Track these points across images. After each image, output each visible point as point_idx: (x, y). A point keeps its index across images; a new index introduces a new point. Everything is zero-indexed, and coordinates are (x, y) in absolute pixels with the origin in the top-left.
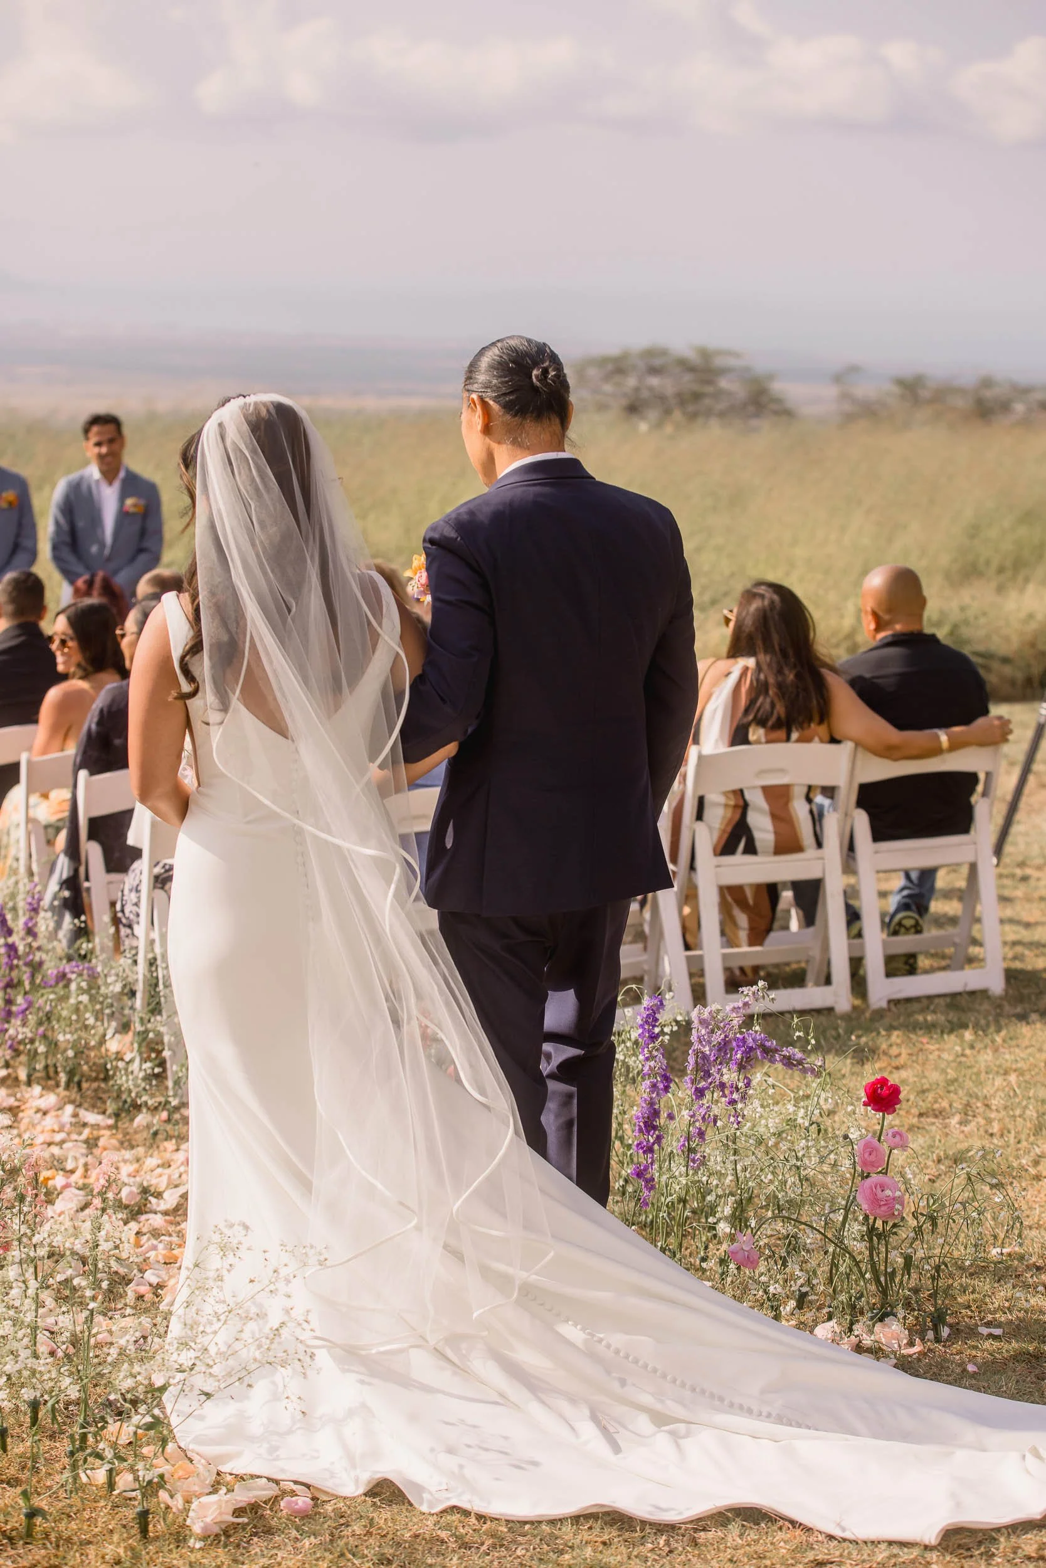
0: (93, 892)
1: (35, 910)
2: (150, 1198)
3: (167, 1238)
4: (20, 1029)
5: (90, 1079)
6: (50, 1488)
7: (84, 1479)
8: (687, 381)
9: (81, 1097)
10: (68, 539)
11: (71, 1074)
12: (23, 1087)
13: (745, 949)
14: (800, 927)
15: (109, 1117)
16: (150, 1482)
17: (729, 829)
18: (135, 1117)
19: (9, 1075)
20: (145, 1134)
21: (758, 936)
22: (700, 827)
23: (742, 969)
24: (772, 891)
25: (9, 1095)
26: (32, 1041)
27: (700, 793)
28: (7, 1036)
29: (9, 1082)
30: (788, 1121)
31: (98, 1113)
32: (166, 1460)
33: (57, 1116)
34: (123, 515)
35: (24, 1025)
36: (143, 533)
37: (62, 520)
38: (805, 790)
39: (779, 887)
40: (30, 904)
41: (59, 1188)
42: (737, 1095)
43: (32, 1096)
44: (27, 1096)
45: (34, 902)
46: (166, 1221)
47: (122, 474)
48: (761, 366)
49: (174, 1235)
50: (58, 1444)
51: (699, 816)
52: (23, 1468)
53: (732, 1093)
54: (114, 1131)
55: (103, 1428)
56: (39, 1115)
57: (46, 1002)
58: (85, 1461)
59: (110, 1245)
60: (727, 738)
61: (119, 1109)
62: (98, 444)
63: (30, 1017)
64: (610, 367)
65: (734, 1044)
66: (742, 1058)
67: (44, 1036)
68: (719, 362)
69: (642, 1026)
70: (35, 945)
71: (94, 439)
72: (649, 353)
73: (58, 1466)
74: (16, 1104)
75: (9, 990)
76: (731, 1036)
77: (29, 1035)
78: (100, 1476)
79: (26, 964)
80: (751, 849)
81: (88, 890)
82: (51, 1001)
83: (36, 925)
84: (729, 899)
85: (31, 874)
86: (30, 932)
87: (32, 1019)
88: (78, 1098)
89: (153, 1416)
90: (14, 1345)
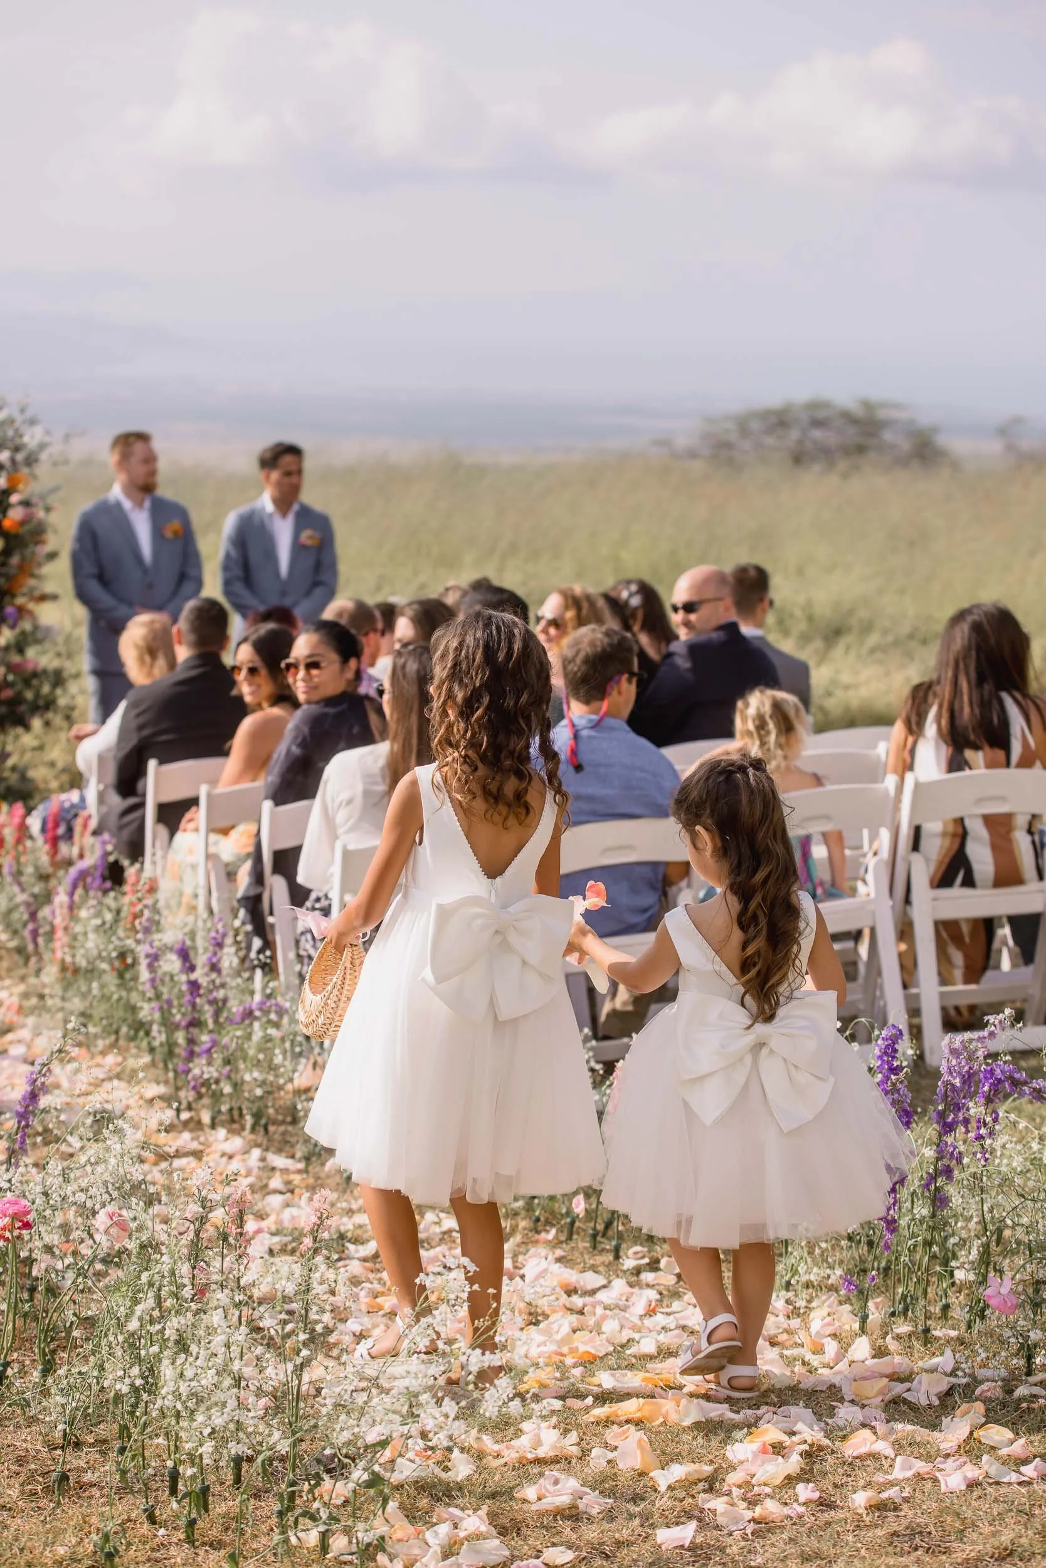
0: (277, 929)
1: (220, 945)
2: (348, 1245)
3: (368, 1285)
4: (205, 1069)
5: (275, 1122)
6: (256, 1550)
7: (294, 1540)
8: (852, 435)
9: (269, 1140)
10: (239, 572)
11: (257, 1116)
12: (207, 1130)
13: (960, 987)
14: (1014, 965)
15: (300, 1161)
16: (369, 1545)
17: (947, 860)
18: (327, 1161)
19: (191, 1119)
20: (337, 1179)
21: (974, 973)
22: (916, 858)
23: (957, 1009)
24: (988, 926)
25: (193, 1139)
26: (217, 1082)
27: (917, 822)
28: (190, 1076)
29: (192, 1125)
30: (1032, 1160)
31: (287, 1157)
32: (387, 1520)
33: (244, 1160)
34: (297, 548)
35: (209, 1064)
36: (318, 566)
37: (233, 553)
38: (1028, 817)
39: (996, 923)
40: (214, 938)
41: (251, 1234)
42: (987, 1129)
43: (216, 1140)
44: (211, 1139)
45: (219, 936)
46: (364, 1267)
47: (297, 508)
48: (924, 419)
49: (375, 1282)
50: (263, 1504)
51: (916, 846)
52: (227, 1529)
53: (979, 1128)
54: (305, 1176)
55: (318, 1484)
56: (225, 1159)
57: (232, 1040)
58: (296, 1523)
59: (325, 1287)
60: (944, 765)
61: (309, 1153)
63: (215, 1056)
64: (772, 420)
65: (982, 1076)
66: (990, 1090)
67: (229, 1077)
68: (882, 414)
69: (880, 1057)
70: (218, 982)
72: (813, 405)
73: (264, 1528)
74: (201, 1147)
75: (191, 1029)
76: (976, 1067)
77: (215, 1075)
78: (312, 1538)
79: (210, 1002)
80: (969, 882)
81: (272, 926)
82: (238, 1038)
83: (219, 961)
84: (944, 935)
85: (211, 912)
86: (214, 967)
87: (218, 1057)
88: (265, 1141)
89: (373, 1473)
90: (219, 1396)
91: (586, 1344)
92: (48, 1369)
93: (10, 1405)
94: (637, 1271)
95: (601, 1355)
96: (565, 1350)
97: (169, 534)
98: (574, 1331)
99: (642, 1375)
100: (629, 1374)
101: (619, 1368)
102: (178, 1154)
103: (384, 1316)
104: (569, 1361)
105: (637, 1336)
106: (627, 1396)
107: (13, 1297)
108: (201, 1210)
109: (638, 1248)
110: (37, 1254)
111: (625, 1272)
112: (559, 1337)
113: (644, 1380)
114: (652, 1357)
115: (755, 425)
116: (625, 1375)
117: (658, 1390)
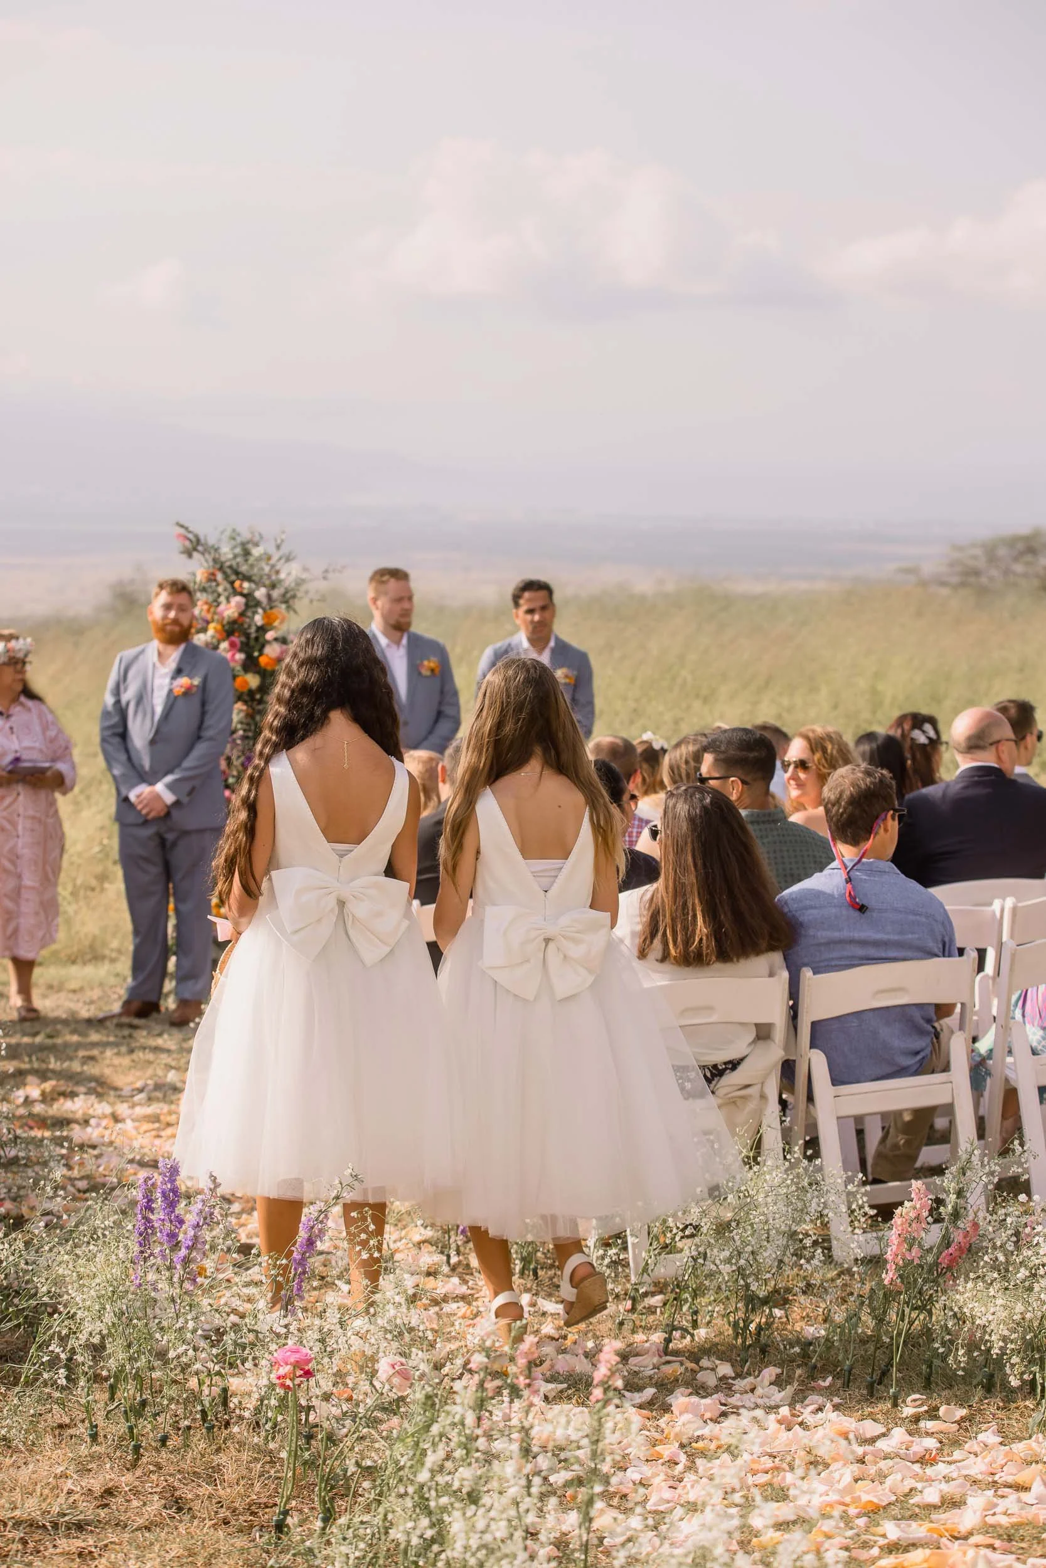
3: (646, 1433)
19: (460, 1263)
25: (462, 1283)
29: (461, 1269)
46: (641, 1415)
47: (552, 644)
49: (653, 1430)
62: (531, 611)
64: (1020, 546)
71: (524, 608)
74: (469, 1292)
88: (534, 1287)
90: (508, 1548)
91: (868, 1494)
92: (329, 1517)
93: (294, 1555)
94: (916, 1419)
95: (884, 1504)
96: (848, 1499)
97: (426, 672)
98: (856, 1481)
99: (928, 1525)
100: (914, 1525)
101: (903, 1518)
102: (445, 1299)
103: (663, 1464)
104: (852, 1511)
105: (919, 1486)
106: (914, 1545)
107: (294, 1445)
108: (486, 1360)
109: (917, 1396)
110: (315, 1402)
111: (904, 1419)
112: (841, 1486)
113: (930, 1530)
114: (935, 1507)
115: (1002, 552)
116: (910, 1526)
117: (944, 1540)
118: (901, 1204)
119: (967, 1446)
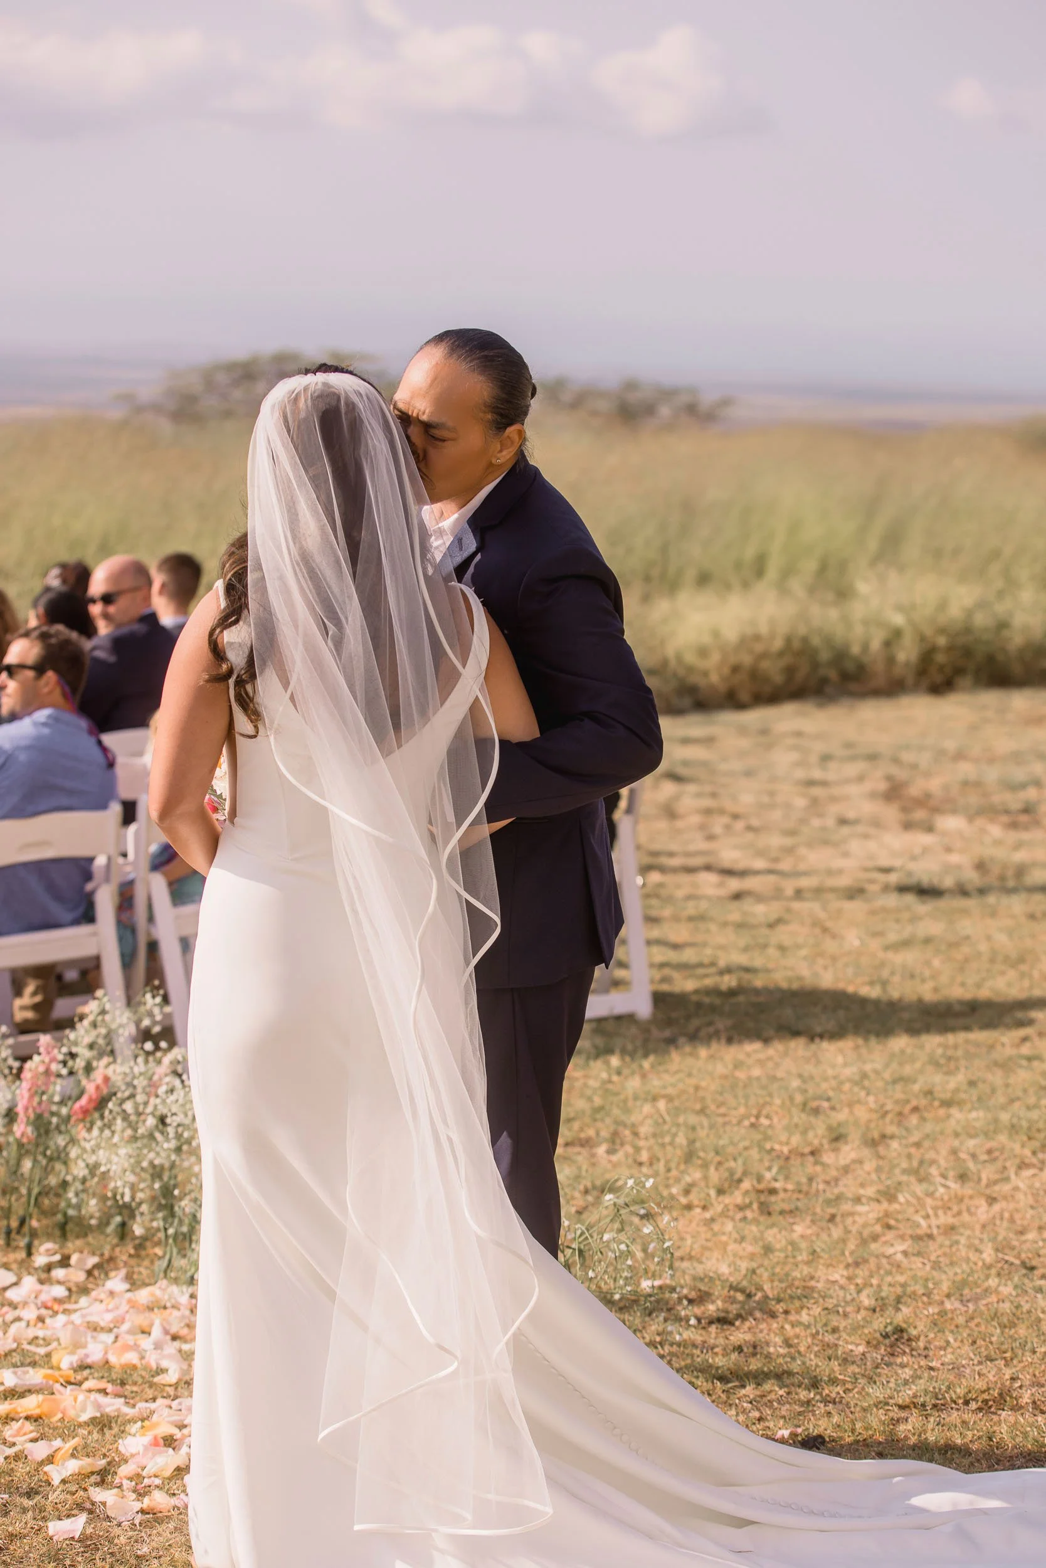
94: (49, 1268)
95: (5, 1352)
99: (44, 1372)
100: (31, 1371)
101: (21, 1365)
106: (29, 1391)
109: (51, 1245)
111: (36, 1269)
113: (46, 1376)
115: (222, 378)
116: (27, 1372)
117: (57, 1386)
118: (30, 1058)
119: (94, 1294)
